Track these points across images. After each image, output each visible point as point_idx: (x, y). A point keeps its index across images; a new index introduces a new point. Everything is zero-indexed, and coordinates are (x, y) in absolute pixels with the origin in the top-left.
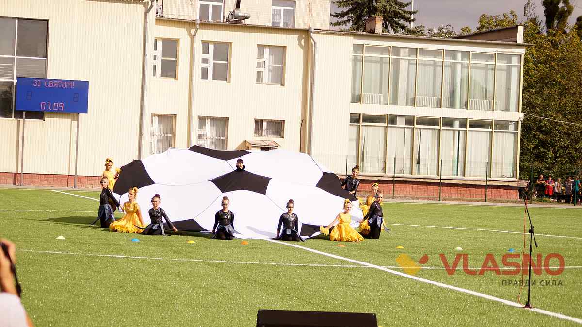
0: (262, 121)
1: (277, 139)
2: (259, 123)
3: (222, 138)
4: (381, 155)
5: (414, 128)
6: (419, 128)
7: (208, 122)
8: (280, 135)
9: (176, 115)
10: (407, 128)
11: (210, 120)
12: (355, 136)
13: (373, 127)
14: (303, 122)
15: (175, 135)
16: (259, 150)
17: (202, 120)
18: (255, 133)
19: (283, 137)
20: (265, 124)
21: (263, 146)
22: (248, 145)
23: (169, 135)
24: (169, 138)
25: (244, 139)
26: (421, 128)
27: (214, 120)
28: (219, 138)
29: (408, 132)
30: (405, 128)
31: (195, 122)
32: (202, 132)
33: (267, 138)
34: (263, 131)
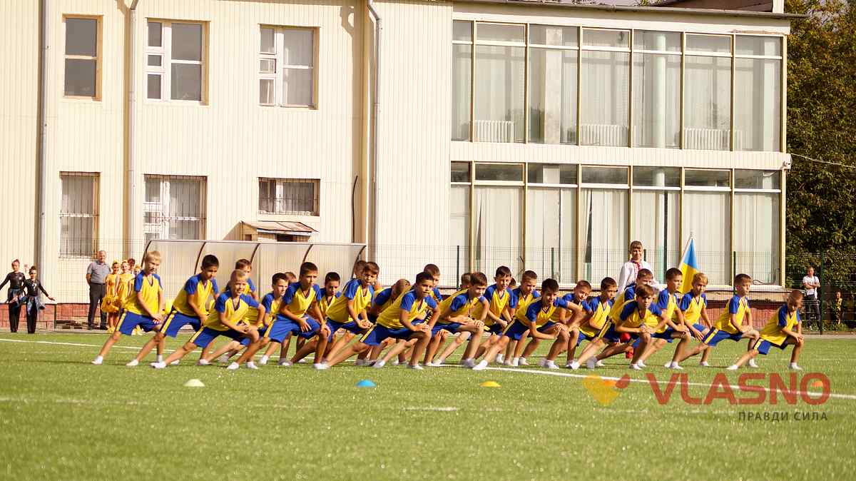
0: (273, 182)
1: (306, 218)
2: (267, 186)
3: (193, 219)
4: (515, 243)
5: (577, 189)
6: (588, 189)
7: (165, 187)
8: (311, 210)
9: (98, 173)
10: (565, 189)
11: (168, 184)
12: (461, 208)
13: (498, 190)
14: (357, 182)
15: (98, 215)
16: (274, 241)
17: (153, 181)
18: (261, 207)
19: (317, 215)
20: (279, 189)
21: (282, 233)
22: (248, 231)
23: (86, 216)
24: (84, 223)
25: (239, 220)
26: (592, 189)
27: (176, 180)
28: (187, 219)
29: (567, 197)
30: (560, 188)
31: (139, 187)
32: (153, 207)
33: (285, 218)
34: (278, 203)
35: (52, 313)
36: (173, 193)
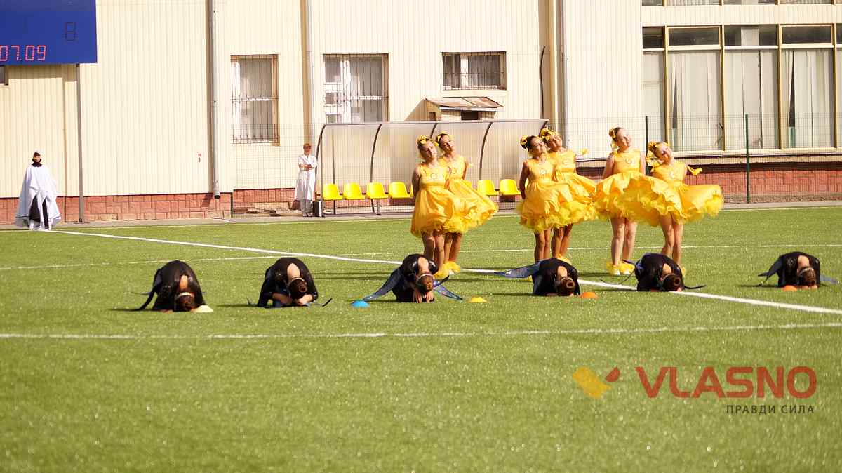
0: (458, 56)
1: (493, 93)
2: (451, 61)
3: (376, 98)
4: (713, 112)
5: (778, 50)
6: (789, 50)
7: (345, 67)
8: (498, 83)
9: (276, 55)
10: (764, 50)
11: (348, 62)
12: (655, 75)
13: (693, 54)
14: (545, 53)
15: (277, 98)
16: (458, 118)
17: (332, 62)
18: (445, 83)
19: (504, 88)
20: (464, 64)
21: (466, 109)
22: (432, 109)
23: (265, 99)
24: (265, 106)
25: (423, 98)
26: (793, 50)
27: (357, 60)
28: (369, 98)
29: (767, 59)
30: (760, 50)
31: (319, 67)
32: (333, 88)
33: (471, 93)
34: (463, 78)
35: (228, 202)
36: (354, 72)
